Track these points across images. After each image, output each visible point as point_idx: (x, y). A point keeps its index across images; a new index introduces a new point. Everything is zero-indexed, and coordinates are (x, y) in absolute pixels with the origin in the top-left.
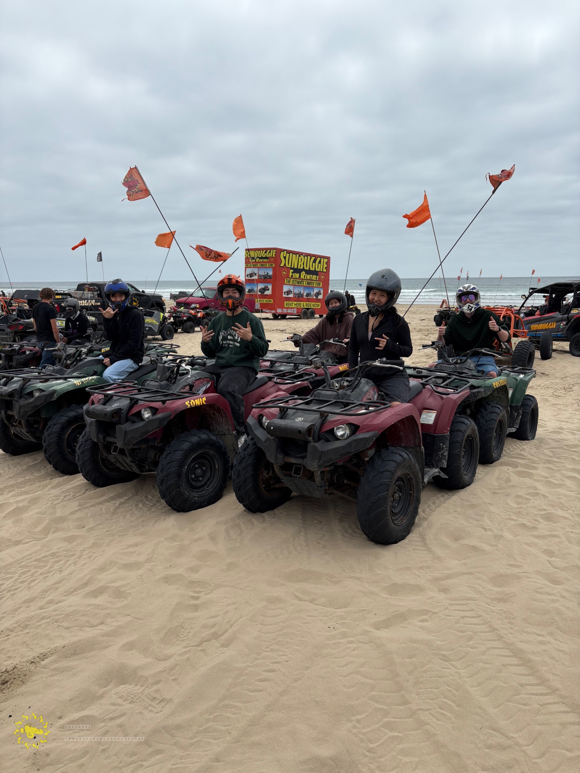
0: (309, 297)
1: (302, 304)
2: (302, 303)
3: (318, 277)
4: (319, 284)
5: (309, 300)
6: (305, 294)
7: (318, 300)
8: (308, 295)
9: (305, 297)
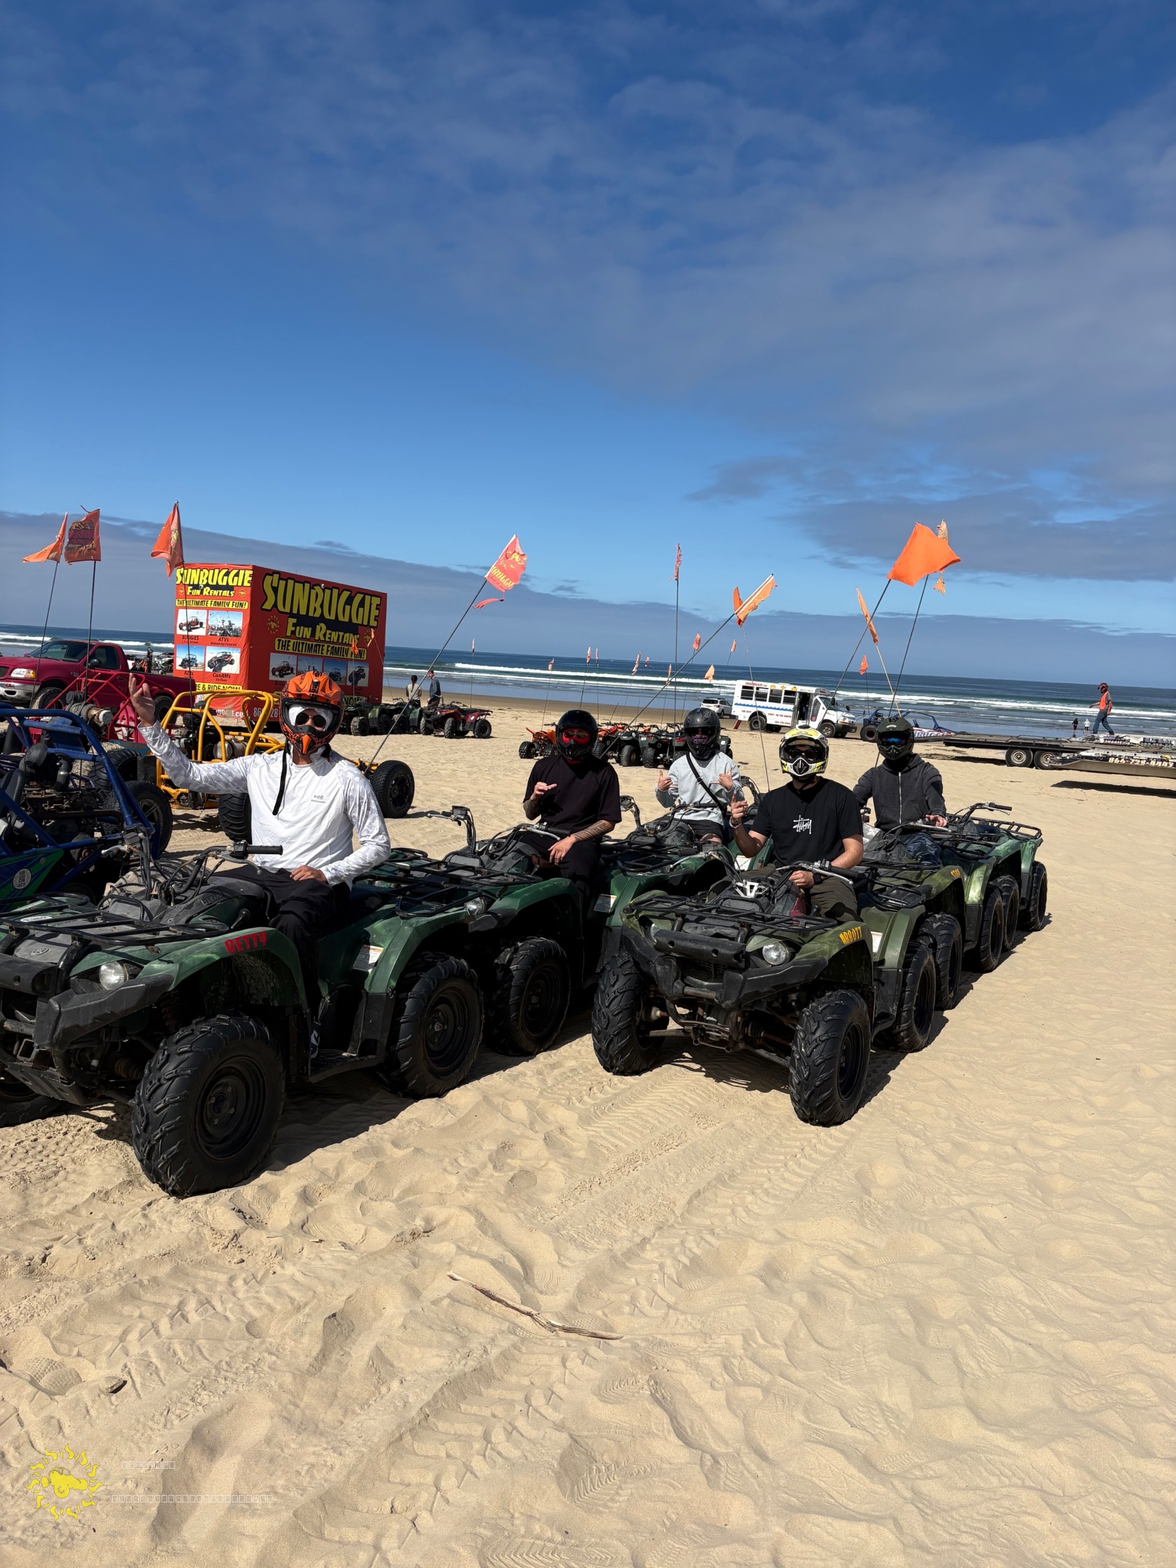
3: (357, 637)
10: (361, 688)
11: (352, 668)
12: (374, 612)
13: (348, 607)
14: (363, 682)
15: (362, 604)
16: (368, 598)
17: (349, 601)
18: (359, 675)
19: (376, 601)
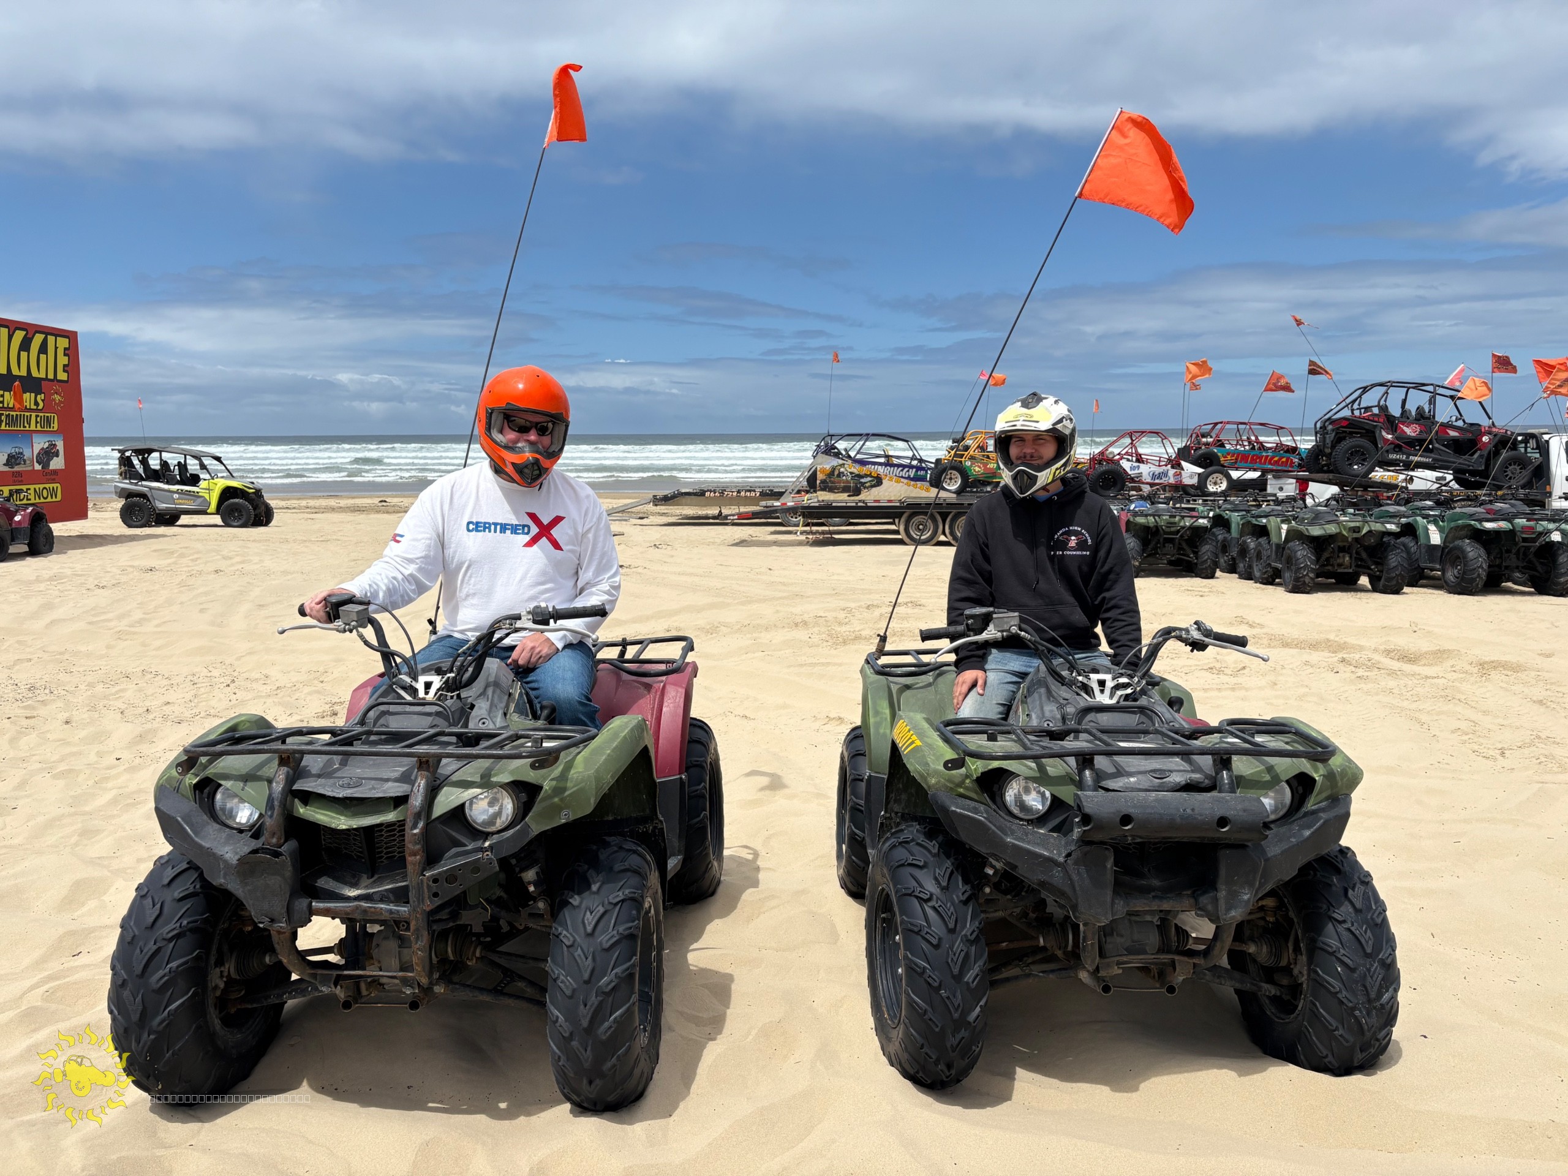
3: (41, 397)
4: (48, 421)
5: (18, 478)
7: (49, 477)
8: (13, 460)
11: (40, 444)
12: (63, 360)
13: (23, 355)
14: (58, 463)
15: (43, 349)
17: (25, 345)
18: (48, 453)
19: (63, 343)
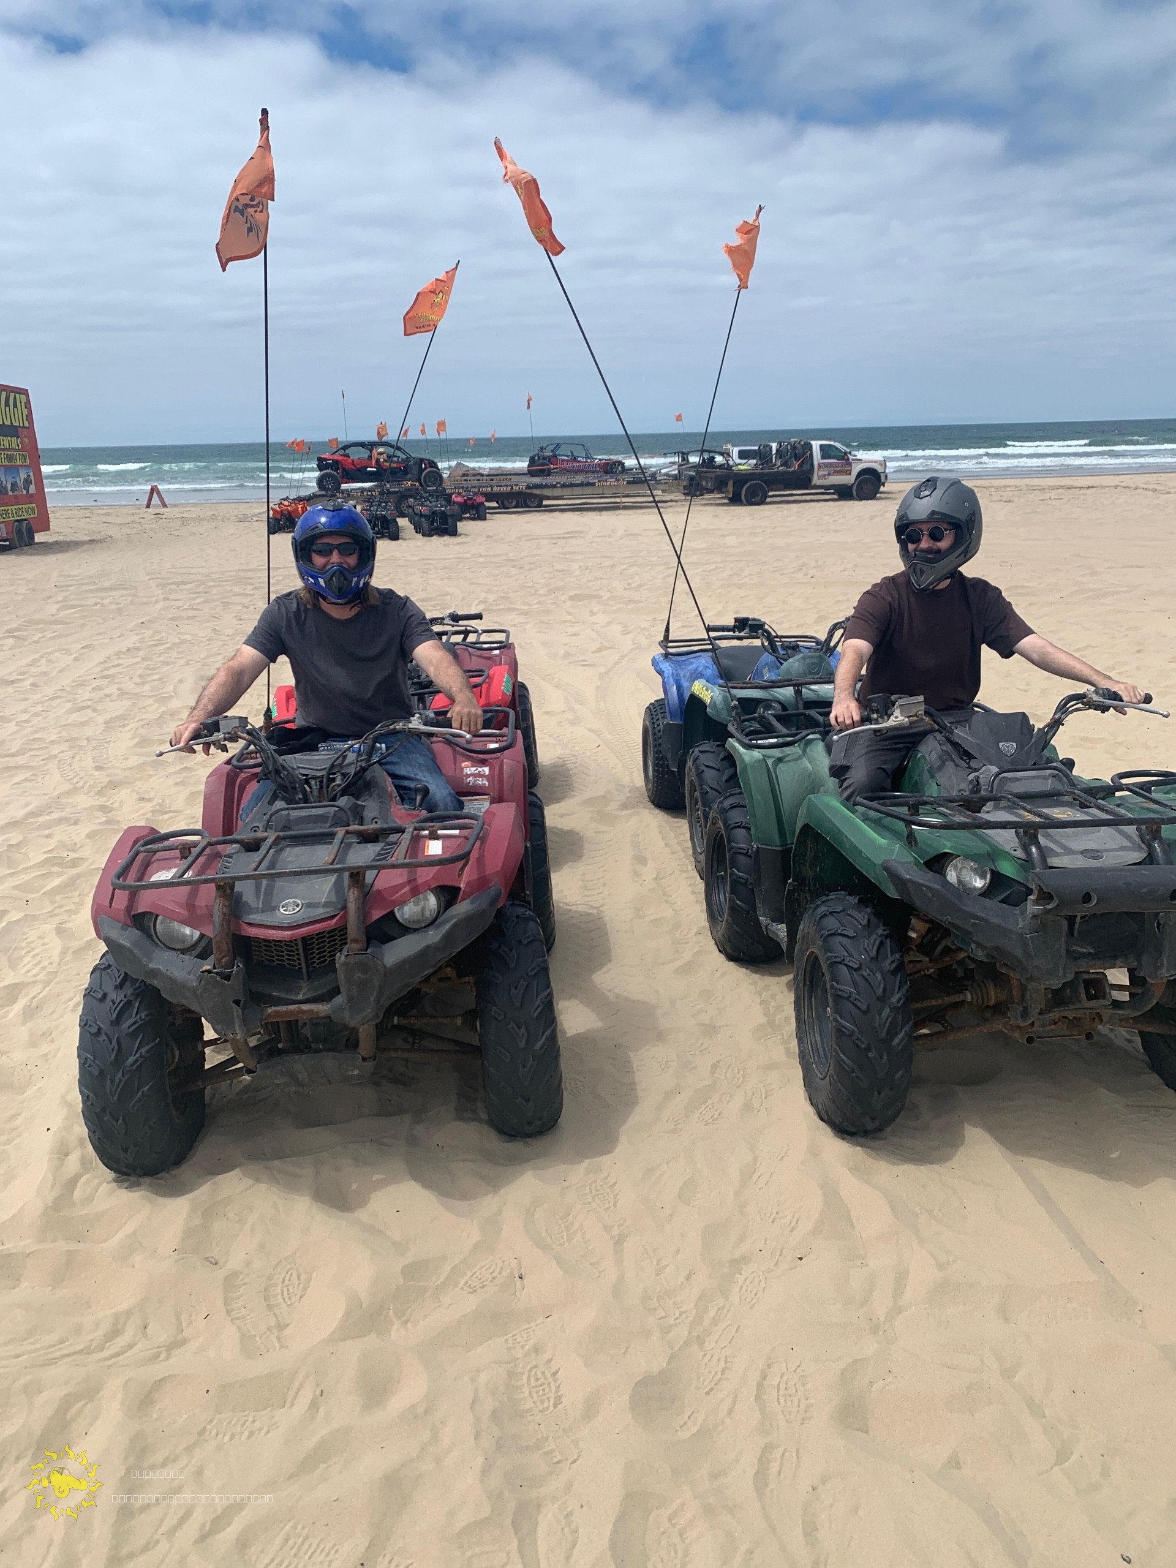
0: (16, 493)
1: (10, 511)
2: (9, 508)
3: (19, 440)
4: (25, 458)
5: (17, 500)
6: (9, 486)
7: (30, 499)
8: (14, 486)
9: (10, 493)
10: (32, 495)
11: (23, 476)
12: (25, 412)
13: (7, 408)
14: (32, 489)
15: (15, 406)
16: (17, 395)
17: (7, 404)
18: (27, 482)
19: (23, 397)
